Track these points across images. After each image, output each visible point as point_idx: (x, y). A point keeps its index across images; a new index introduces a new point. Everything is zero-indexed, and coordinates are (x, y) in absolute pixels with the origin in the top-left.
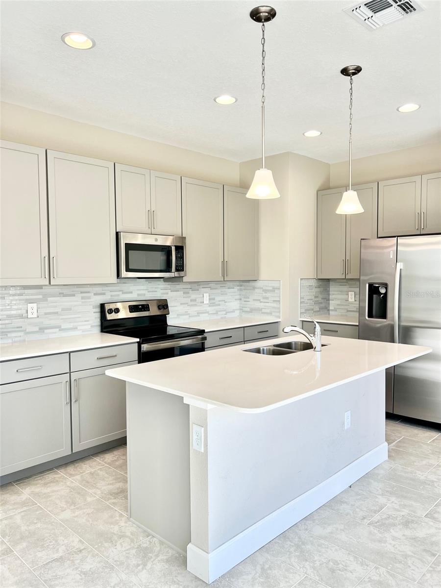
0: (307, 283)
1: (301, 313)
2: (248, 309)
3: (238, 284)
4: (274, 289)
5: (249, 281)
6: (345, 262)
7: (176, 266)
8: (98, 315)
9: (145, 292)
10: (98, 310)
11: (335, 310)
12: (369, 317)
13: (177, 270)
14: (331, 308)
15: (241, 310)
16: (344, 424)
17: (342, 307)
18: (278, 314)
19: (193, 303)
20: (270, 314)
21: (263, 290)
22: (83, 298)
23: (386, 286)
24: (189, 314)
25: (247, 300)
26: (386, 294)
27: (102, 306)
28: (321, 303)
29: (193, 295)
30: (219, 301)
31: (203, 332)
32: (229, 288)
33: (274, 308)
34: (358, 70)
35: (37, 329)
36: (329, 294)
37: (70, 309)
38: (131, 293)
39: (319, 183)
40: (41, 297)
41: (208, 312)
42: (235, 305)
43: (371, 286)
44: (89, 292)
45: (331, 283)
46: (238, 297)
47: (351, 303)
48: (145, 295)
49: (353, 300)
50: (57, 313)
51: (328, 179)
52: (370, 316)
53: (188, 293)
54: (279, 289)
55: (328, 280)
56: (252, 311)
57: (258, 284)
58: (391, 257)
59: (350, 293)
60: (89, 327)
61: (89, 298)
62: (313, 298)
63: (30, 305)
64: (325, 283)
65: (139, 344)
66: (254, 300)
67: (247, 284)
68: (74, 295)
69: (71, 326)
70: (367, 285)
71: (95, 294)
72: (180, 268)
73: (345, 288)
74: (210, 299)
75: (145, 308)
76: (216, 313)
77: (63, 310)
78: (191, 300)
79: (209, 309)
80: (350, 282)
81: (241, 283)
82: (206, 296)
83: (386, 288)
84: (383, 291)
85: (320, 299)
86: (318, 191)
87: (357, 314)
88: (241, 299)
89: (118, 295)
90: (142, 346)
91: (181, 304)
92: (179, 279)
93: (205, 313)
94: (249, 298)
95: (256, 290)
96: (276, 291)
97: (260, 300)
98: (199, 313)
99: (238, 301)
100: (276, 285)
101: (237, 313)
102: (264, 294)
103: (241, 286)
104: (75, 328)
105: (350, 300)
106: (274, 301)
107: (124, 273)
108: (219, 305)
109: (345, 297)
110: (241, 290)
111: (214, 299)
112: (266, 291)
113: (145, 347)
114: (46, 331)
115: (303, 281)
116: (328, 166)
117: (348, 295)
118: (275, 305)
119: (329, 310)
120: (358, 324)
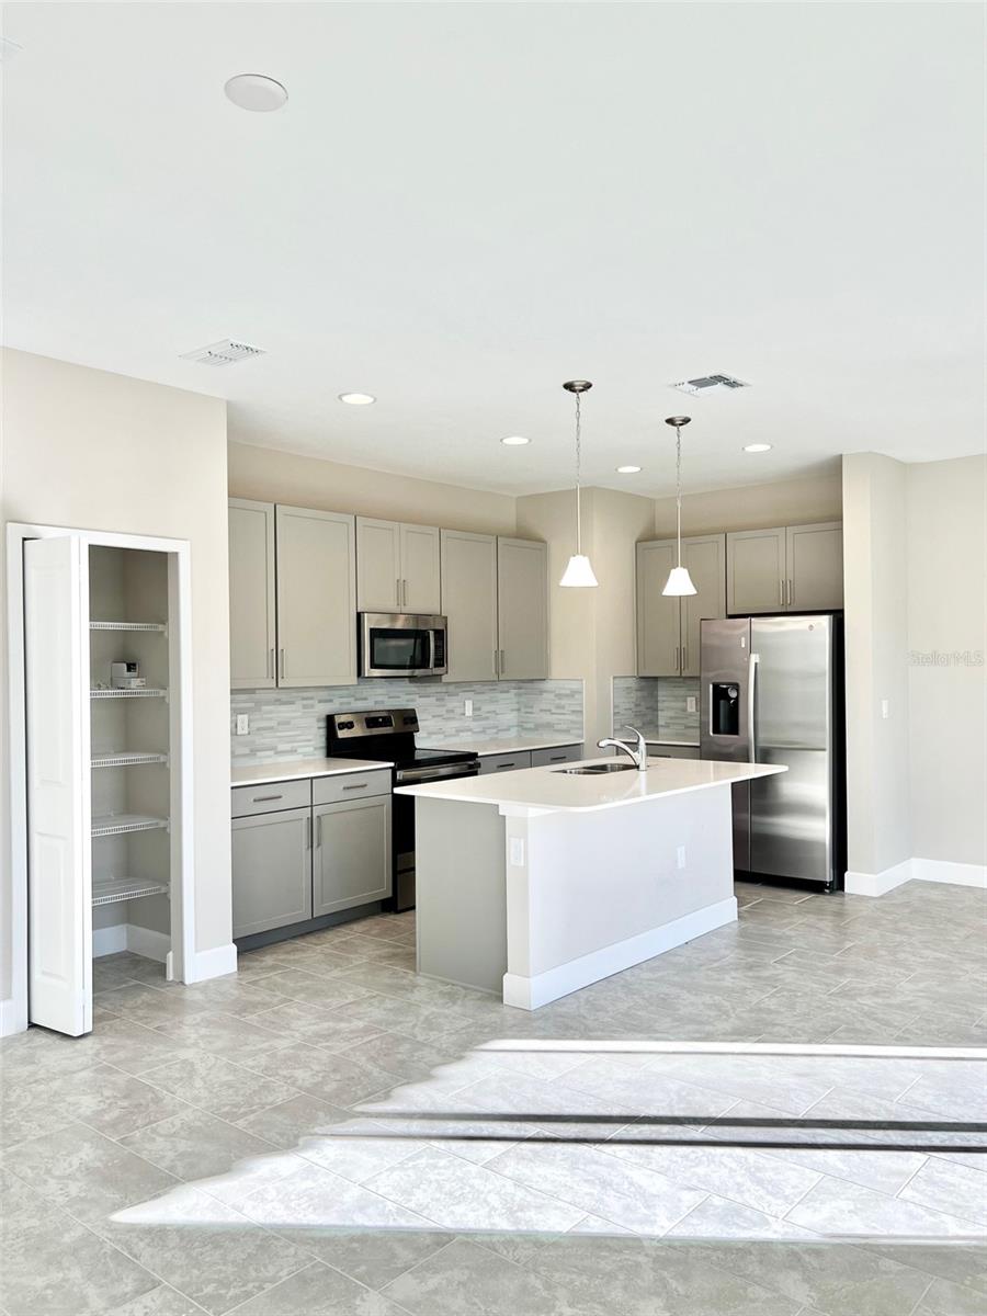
0: (623, 684)
1: (615, 730)
2: (531, 726)
3: (513, 685)
4: (573, 694)
5: (532, 681)
6: (680, 651)
7: (436, 659)
8: (323, 732)
9: (385, 699)
10: (323, 724)
11: (667, 726)
12: (714, 732)
13: (436, 666)
14: (661, 722)
15: (521, 726)
16: (676, 862)
17: (677, 721)
18: (580, 732)
19: (451, 715)
20: (567, 731)
21: (556, 696)
22: (305, 707)
23: (736, 686)
24: (443, 733)
25: (530, 710)
26: (737, 699)
27: (330, 719)
28: (645, 715)
29: (452, 703)
30: (489, 712)
31: (474, 756)
32: (501, 692)
33: (572, 722)
34: (687, 421)
35: (247, 751)
36: (657, 701)
37: (288, 723)
38: (365, 699)
39: (638, 530)
40: (252, 705)
41: (470, 730)
42: (510, 718)
43: (716, 687)
44: (312, 698)
45: (660, 684)
46: (516, 706)
47: (691, 715)
48: (383, 702)
49: (694, 710)
50: (272, 728)
51: (653, 524)
52: (716, 730)
53: (443, 699)
54: (581, 693)
55: (656, 679)
56: (538, 727)
57: (548, 685)
58: (743, 646)
59: (689, 699)
60: (312, 749)
61: (312, 706)
62: (632, 706)
63: (240, 717)
64: (649, 683)
65: (394, 770)
66: (541, 710)
67: (529, 685)
68: (292, 703)
69: (287, 747)
70: (711, 686)
71: (320, 702)
72: (441, 661)
73: (681, 692)
74: (474, 709)
75: (386, 722)
76: (484, 732)
77: (279, 724)
78: (448, 711)
79: (473, 725)
80: (689, 682)
81: (521, 684)
82: (469, 704)
83: (738, 691)
84: (733, 694)
85: (642, 708)
86: (637, 542)
87: (698, 731)
88: (519, 710)
89: (349, 703)
90: (398, 773)
91: (434, 716)
92: (436, 678)
93: (468, 730)
94: (532, 707)
95: (545, 695)
96: (577, 696)
97: (550, 711)
98: (459, 731)
99: (515, 713)
100: (575, 686)
101: (513, 732)
102: (558, 702)
103: (520, 688)
104: (293, 751)
105: (689, 710)
106: (573, 711)
107: (368, 671)
108: (487, 718)
109: (680, 705)
110: (519, 695)
111: (479, 709)
112: (559, 696)
113: (400, 775)
114: (259, 754)
115: (617, 681)
116: (652, 502)
117: (686, 701)
118: (573, 717)
119: (657, 726)
120: (698, 744)
